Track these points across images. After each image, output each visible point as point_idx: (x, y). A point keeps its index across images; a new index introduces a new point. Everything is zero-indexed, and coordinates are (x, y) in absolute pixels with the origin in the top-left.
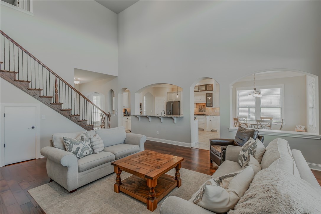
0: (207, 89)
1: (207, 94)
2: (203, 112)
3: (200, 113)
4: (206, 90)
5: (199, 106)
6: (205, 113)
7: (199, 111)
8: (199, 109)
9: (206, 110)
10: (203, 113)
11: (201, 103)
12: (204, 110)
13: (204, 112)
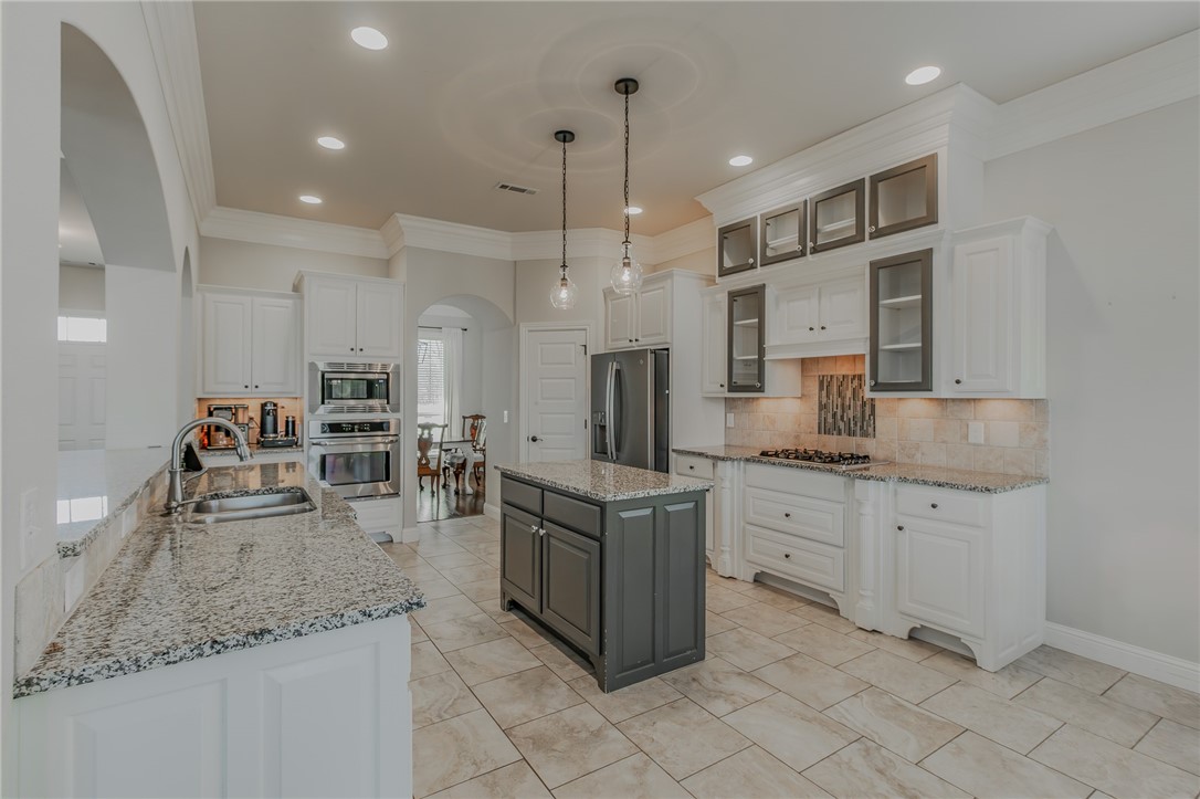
0: (874, 221)
1: (876, 267)
2: (851, 433)
3: (833, 444)
4: (868, 230)
5: (824, 384)
6: (869, 446)
7: (824, 429)
8: (822, 407)
9: (882, 423)
10: (850, 444)
11: (835, 359)
12: (864, 422)
13: (865, 434)
